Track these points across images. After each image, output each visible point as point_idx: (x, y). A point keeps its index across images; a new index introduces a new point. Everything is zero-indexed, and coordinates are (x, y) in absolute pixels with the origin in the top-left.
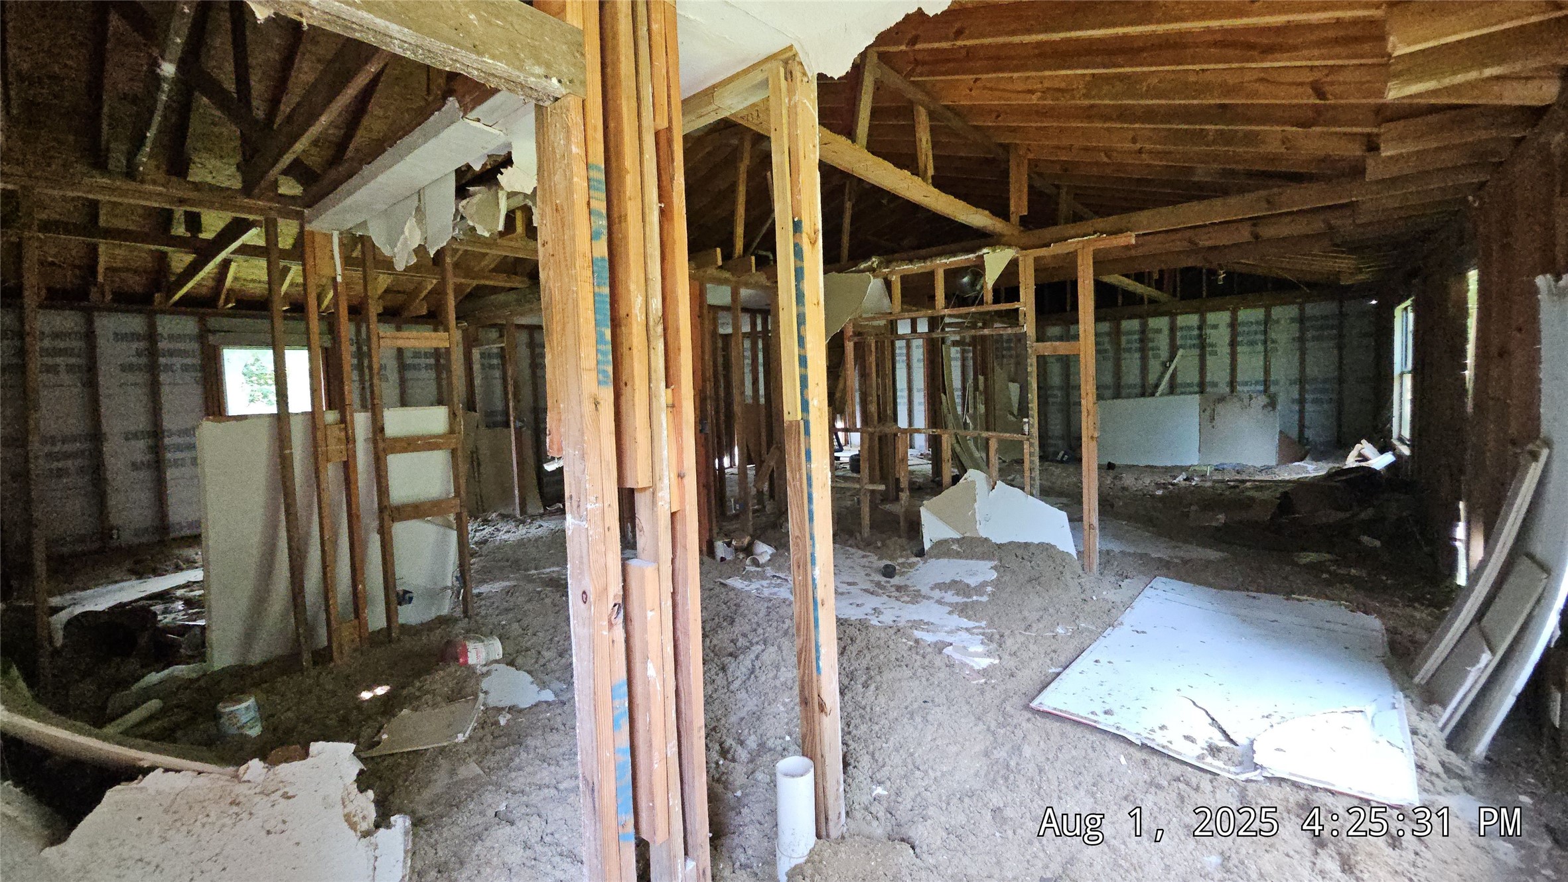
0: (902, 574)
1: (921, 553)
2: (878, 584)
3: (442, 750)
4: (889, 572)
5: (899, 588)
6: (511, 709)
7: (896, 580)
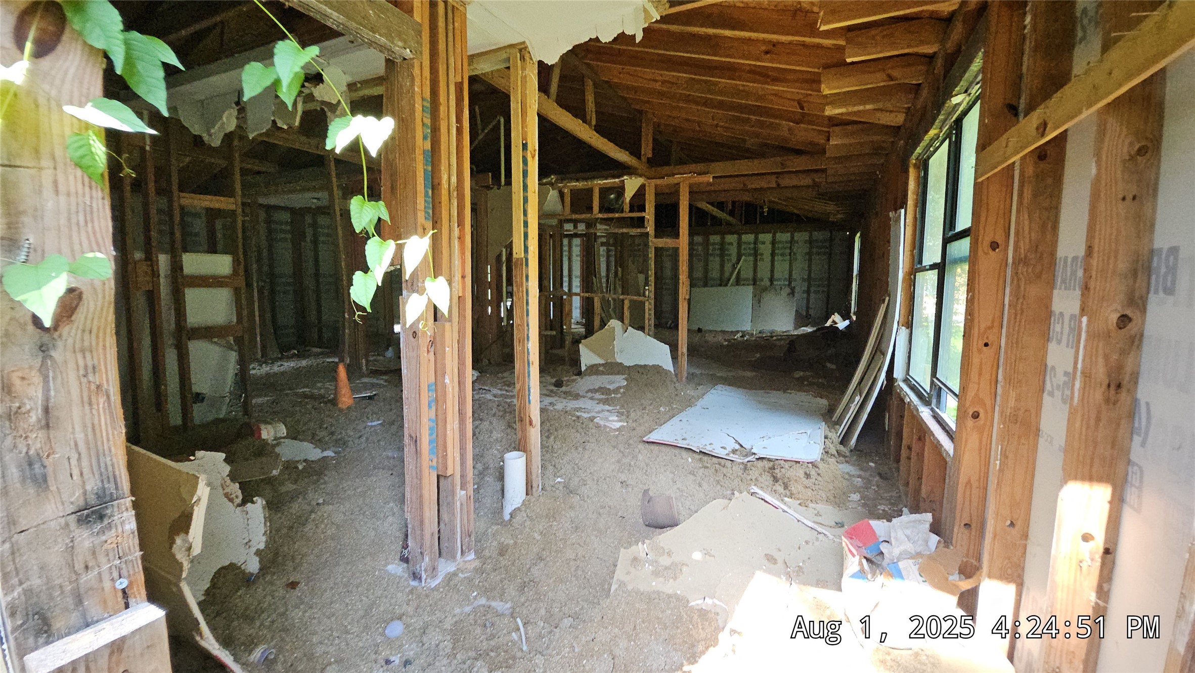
0: (567, 386)
1: (579, 373)
2: (552, 391)
3: (262, 480)
4: (559, 384)
5: (565, 393)
6: (305, 461)
7: (564, 389)
